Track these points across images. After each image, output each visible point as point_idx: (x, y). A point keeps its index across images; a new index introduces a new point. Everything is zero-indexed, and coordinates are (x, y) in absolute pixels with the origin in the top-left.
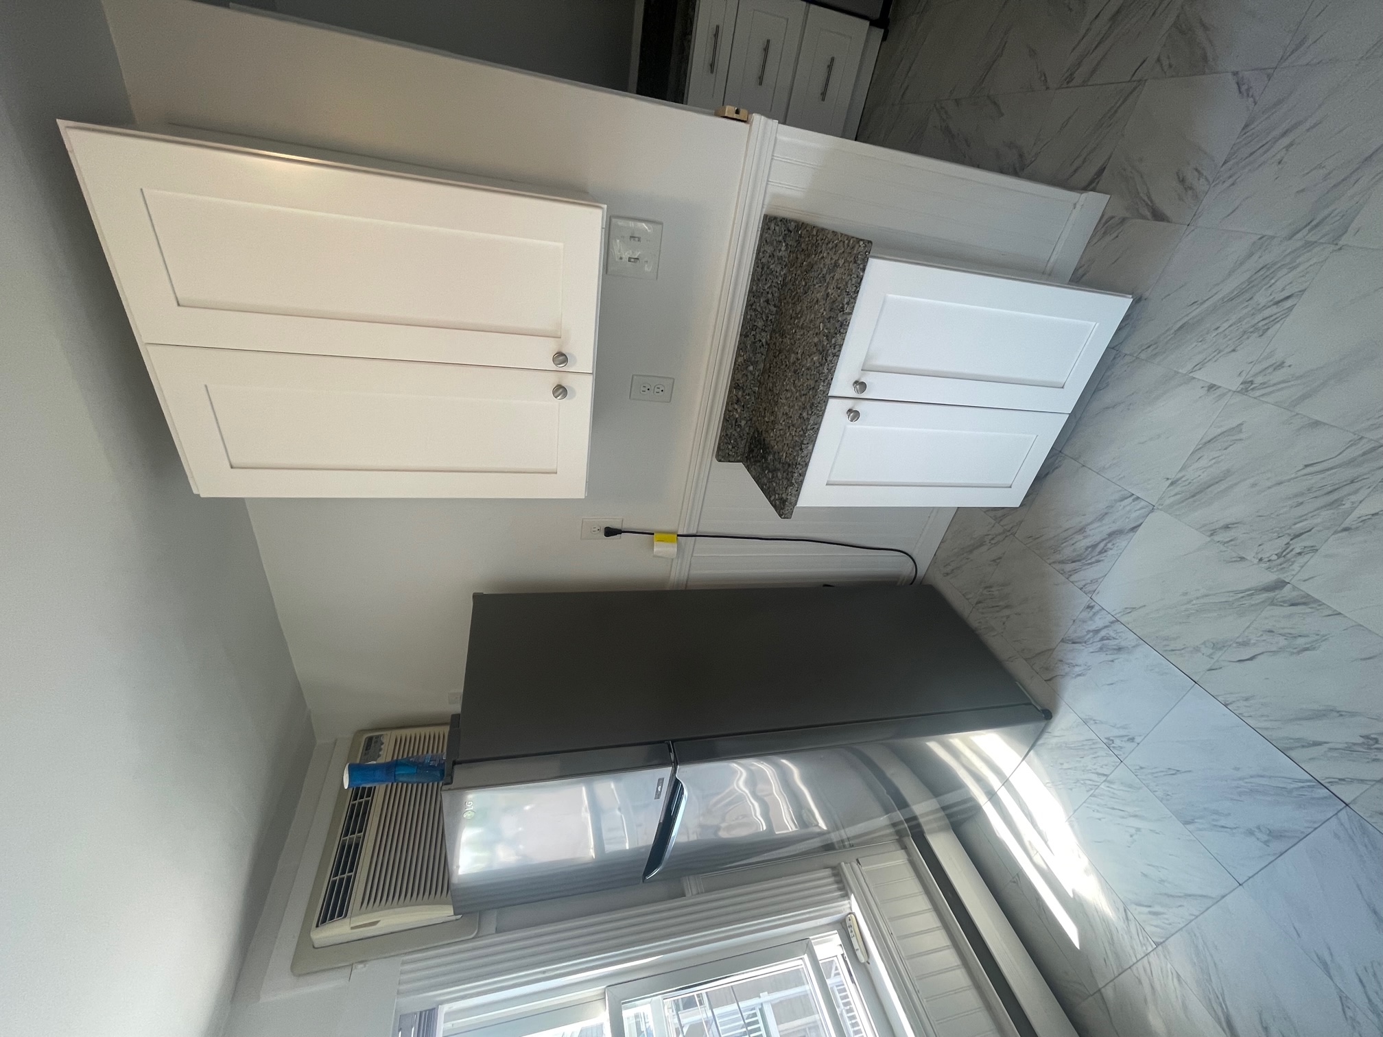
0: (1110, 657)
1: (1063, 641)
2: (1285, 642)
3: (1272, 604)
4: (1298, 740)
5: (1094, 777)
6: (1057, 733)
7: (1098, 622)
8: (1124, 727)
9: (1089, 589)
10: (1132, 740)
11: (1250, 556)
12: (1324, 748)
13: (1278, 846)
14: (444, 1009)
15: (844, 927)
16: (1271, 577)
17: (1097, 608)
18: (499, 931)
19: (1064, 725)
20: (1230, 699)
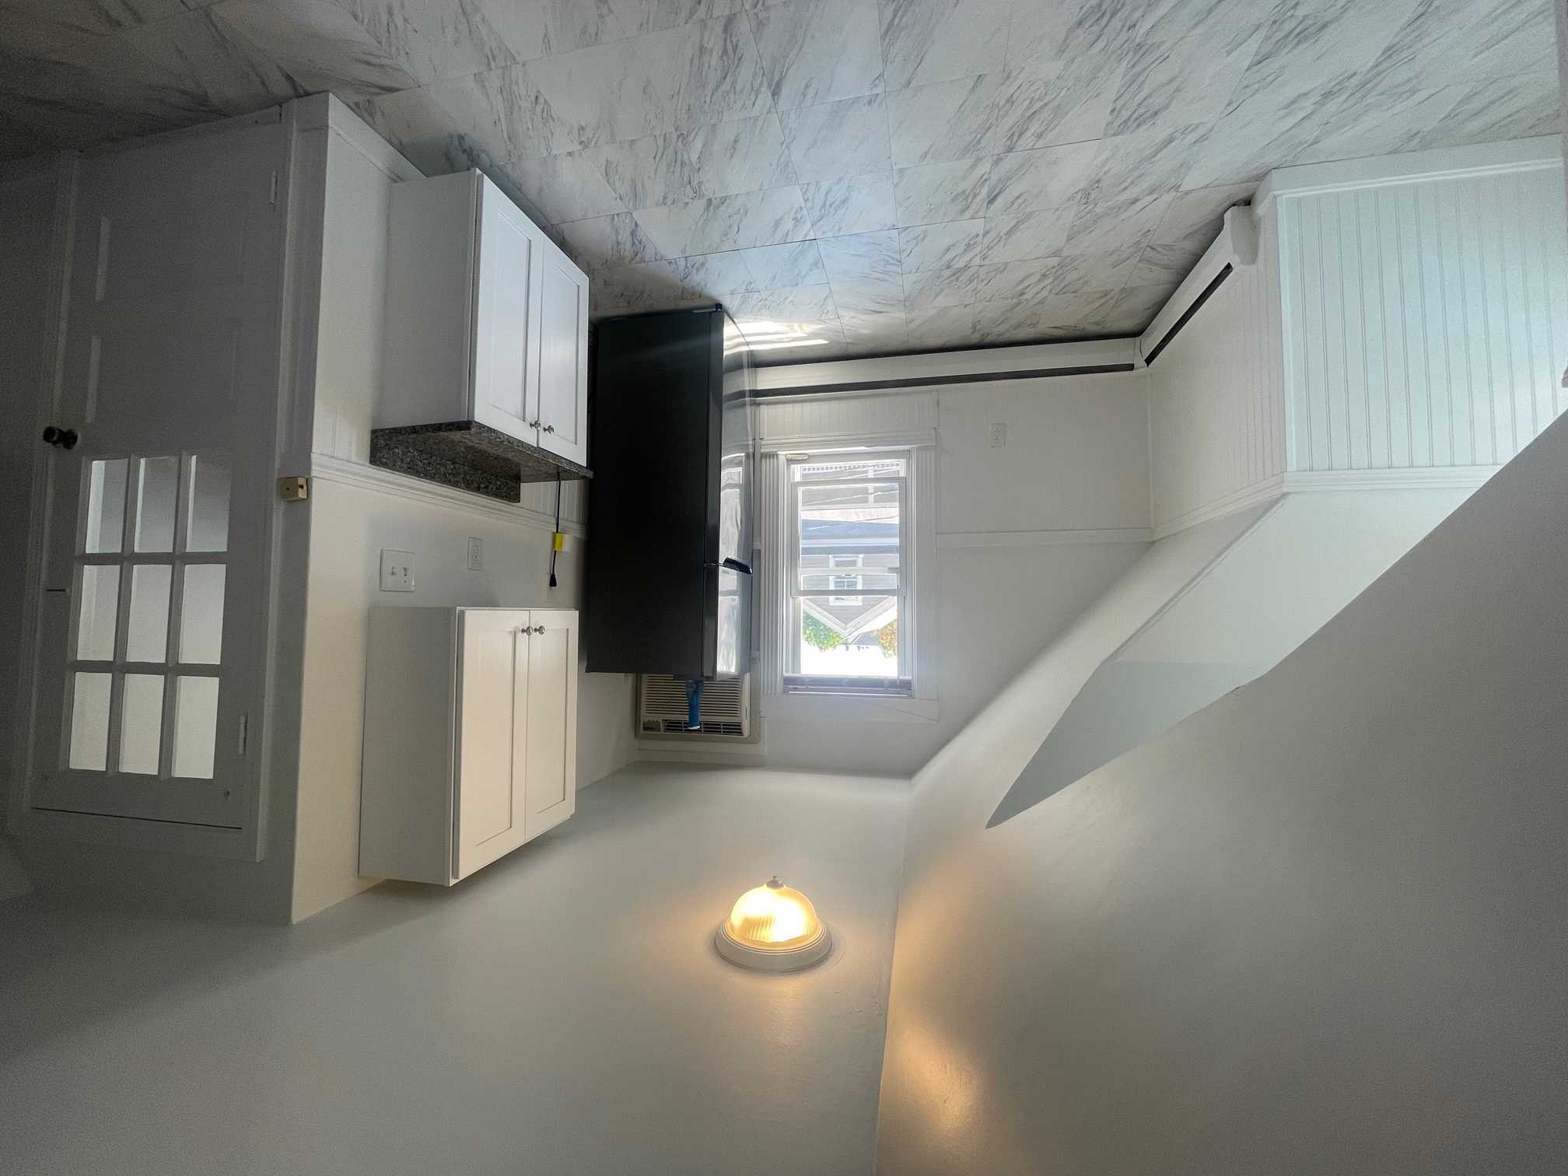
0: (705, 269)
1: (682, 281)
2: (739, 216)
3: (718, 208)
4: (783, 236)
5: (760, 304)
6: (731, 306)
7: (682, 263)
8: (743, 282)
9: (658, 257)
10: (751, 283)
11: (688, 200)
12: (790, 233)
13: (820, 265)
14: (785, 674)
15: (790, 461)
16: (703, 202)
17: (673, 261)
18: (758, 650)
19: (727, 302)
20: (753, 245)
